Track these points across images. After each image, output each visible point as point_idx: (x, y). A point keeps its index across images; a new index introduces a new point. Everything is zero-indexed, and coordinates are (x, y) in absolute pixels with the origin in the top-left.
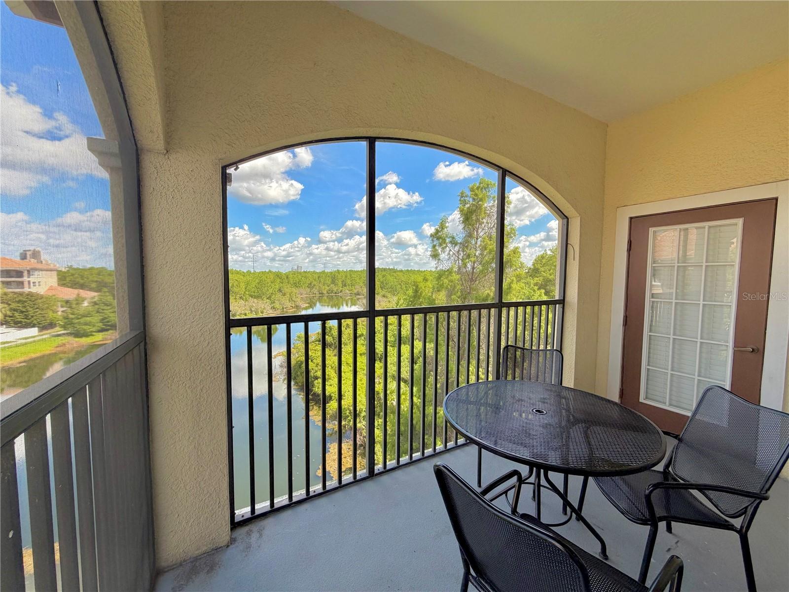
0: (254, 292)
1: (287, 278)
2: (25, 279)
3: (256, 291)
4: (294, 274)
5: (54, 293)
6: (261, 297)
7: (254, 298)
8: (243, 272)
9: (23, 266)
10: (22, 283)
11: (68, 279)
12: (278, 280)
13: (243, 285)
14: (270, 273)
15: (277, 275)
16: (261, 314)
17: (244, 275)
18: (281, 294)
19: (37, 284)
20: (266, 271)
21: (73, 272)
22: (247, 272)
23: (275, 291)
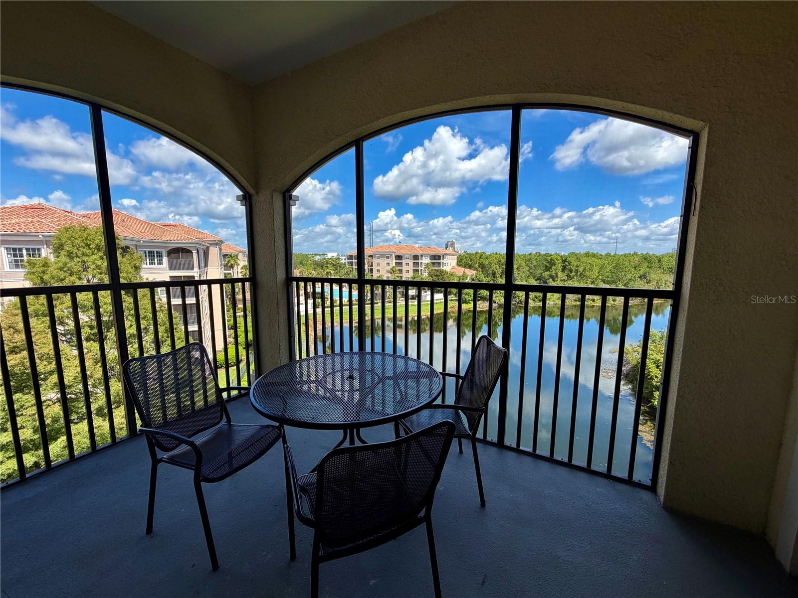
0: (608, 277)
1: (659, 261)
2: (441, 261)
3: (610, 276)
4: (672, 257)
5: (454, 270)
6: (616, 283)
7: (607, 283)
8: (601, 255)
9: (441, 251)
10: (440, 263)
11: (463, 261)
12: (646, 264)
13: (596, 270)
14: (635, 256)
15: (644, 258)
16: (612, 302)
17: (600, 257)
18: (645, 281)
19: (447, 264)
20: (630, 254)
21: (466, 256)
22: (606, 255)
23: (635, 277)
